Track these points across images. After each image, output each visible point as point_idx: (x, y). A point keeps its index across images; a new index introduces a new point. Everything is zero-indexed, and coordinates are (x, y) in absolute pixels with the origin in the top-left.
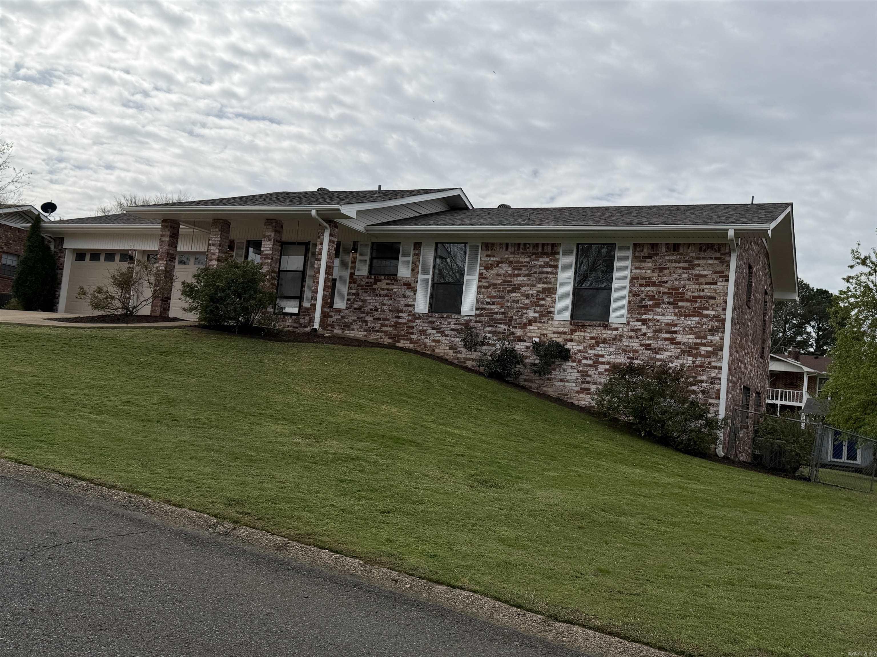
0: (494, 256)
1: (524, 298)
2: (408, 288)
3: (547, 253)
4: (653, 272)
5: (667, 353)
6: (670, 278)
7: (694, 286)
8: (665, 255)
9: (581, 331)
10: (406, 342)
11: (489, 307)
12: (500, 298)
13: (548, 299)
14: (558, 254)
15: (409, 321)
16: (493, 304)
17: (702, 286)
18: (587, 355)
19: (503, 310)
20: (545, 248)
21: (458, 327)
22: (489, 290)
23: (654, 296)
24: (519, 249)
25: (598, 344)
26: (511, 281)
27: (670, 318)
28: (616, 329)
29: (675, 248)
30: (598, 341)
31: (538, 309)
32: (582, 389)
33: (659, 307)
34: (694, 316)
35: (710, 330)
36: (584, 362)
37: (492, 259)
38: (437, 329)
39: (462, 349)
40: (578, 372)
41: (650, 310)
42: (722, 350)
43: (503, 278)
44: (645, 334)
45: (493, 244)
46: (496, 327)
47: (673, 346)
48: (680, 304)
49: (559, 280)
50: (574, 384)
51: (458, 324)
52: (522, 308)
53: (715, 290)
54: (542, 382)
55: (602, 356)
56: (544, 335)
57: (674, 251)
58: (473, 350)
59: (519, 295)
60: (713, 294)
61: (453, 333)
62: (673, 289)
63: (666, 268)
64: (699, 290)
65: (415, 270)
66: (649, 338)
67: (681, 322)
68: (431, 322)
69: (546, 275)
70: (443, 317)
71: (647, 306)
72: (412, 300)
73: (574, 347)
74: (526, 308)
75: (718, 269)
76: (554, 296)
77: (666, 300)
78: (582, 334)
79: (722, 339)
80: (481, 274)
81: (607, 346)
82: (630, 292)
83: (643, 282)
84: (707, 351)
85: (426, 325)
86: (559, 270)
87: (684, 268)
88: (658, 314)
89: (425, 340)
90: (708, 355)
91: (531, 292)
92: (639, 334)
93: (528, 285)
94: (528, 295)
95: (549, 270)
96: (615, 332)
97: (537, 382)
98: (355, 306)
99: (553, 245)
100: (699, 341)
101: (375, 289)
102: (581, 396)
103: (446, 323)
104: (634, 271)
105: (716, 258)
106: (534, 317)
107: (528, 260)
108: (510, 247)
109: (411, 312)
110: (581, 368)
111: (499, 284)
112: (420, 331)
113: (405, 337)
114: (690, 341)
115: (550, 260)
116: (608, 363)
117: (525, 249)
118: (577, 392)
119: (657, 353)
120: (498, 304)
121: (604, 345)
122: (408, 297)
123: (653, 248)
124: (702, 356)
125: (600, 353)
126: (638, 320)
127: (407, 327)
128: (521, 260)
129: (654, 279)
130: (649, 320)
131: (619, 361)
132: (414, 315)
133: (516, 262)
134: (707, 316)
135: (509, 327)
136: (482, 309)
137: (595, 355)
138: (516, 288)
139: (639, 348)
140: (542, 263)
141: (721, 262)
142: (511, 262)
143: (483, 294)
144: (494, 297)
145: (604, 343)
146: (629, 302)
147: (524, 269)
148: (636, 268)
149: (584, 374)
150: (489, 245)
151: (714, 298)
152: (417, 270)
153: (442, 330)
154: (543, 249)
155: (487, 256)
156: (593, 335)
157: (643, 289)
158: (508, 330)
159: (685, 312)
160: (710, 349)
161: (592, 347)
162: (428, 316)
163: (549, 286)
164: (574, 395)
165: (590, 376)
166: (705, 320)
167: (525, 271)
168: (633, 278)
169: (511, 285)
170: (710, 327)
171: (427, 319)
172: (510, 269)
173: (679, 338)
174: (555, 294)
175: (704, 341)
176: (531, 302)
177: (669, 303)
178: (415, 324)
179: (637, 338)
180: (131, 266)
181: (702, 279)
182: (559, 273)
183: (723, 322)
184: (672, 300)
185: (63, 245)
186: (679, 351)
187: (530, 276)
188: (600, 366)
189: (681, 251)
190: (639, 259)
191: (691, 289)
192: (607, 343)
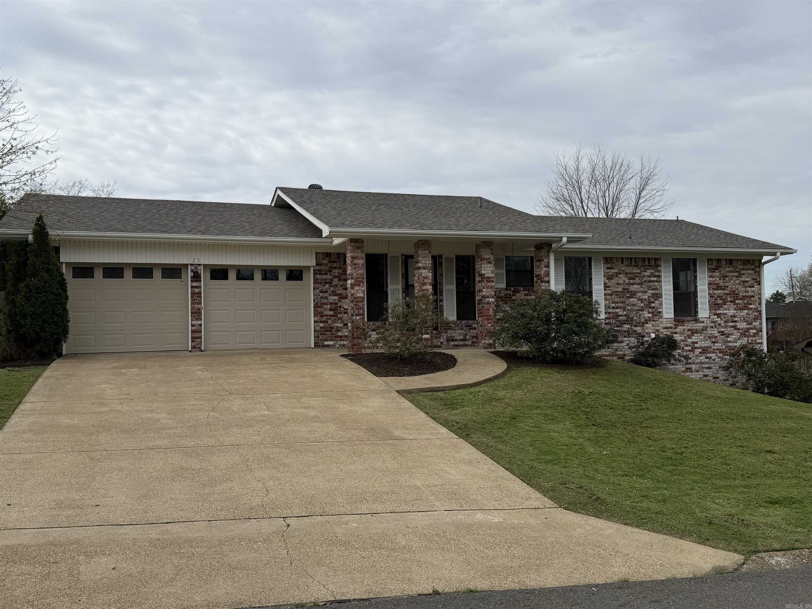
0: (613, 269)
1: (640, 302)
3: (652, 266)
4: (720, 279)
5: (733, 336)
6: (730, 284)
7: (743, 289)
8: (725, 267)
9: (682, 326)
11: (614, 311)
12: (622, 303)
13: (657, 302)
14: (660, 266)
16: (617, 308)
17: (747, 289)
18: (687, 343)
19: (625, 313)
20: (650, 261)
22: (613, 297)
24: (631, 262)
25: (693, 334)
26: (628, 289)
27: (732, 312)
28: (703, 322)
29: (730, 262)
30: (693, 332)
31: (650, 310)
32: (686, 369)
33: (726, 305)
34: (745, 310)
35: (754, 319)
36: (686, 348)
37: (612, 271)
41: (721, 307)
42: (761, 331)
43: (622, 286)
44: (720, 324)
45: (611, 258)
46: (622, 327)
47: (736, 332)
48: (737, 302)
49: (664, 287)
50: (681, 366)
52: (639, 310)
53: (754, 291)
55: (697, 343)
56: (658, 330)
57: (730, 264)
58: (606, 347)
59: (636, 300)
60: (753, 294)
62: (732, 292)
63: (727, 277)
66: (722, 327)
67: (739, 314)
69: (653, 283)
71: (719, 304)
73: (678, 338)
74: (642, 310)
75: (754, 277)
76: (660, 299)
77: (729, 299)
78: (682, 327)
79: (761, 324)
80: (605, 284)
81: (699, 335)
82: (709, 294)
83: (715, 287)
84: (754, 333)
86: (663, 279)
87: (736, 277)
88: (725, 310)
90: (754, 335)
91: (644, 297)
92: (717, 324)
93: (641, 292)
94: (642, 299)
95: (655, 279)
96: (702, 324)
98: (498, 317)
99: (656, 259)
100: (749, 326)
101: (515, 300)
102: (687, 374)
104: (709, 279)
105: (753, 270)
106: (649, 317)
107: (639, 271)
108: (624, 261)
110: (684, 354)
111: (620, 292)
114: (745, 326)
115: (655, 271)
116: (701, 348)
117: (636, 263)
118: (684, 372)
119: (728, 337)
120: (621, 308)
121: (696, 335)
123: (718, 262)
124: (751, 336)
125: (695, 341)
126: (715, 315)
128: (634, 271)
129: (721, 284)
130: (721, 314)
131: (707, 345)
133: (631, 273)
134: (751, 309)
135: (631, 326)
136: (610, 313)
137: (692, 343)
138: (633, 295)
139: (717, 335)
140: (649, 274)
141: (755, 272)
142: (626, 273)
143: (608, 300)
144: (617, 302)
145: (696, 333)
146: (709, 302)
147: (637, 278)
148: (710, 277)
149: (687, 357)
150: (608, 259)
151: (753, 297)
154: (649, 263)
155: (608, 268)
156: (689, 328)
157: (715, 292)
158: (631, 328)
159: (740, 306)
160: (755, 331)
161: (689, 337)
163: (657, 292)
165: (690, 358)
166: (750, 312)
167: (637, 280)
168: (709, 284)
169: (629, 292)
170: (754, 316)
172: (626, 279)
173: (739, 325)
174: (661, 297)
175: (751, 326)
176: (645, 305)
177: (731, 301)
179: (716, 327)
180: (197, 285)
181: (746, 284)
182: (663, 281)
183: (760, 312)
184: (732, 299)
185: (59, 258)
186: (739, 334)
187: (642, 284)
188: (696, 350)
189: (734, 265)
190: (711, 270)
191: (742, 291)
192: (698, 333)
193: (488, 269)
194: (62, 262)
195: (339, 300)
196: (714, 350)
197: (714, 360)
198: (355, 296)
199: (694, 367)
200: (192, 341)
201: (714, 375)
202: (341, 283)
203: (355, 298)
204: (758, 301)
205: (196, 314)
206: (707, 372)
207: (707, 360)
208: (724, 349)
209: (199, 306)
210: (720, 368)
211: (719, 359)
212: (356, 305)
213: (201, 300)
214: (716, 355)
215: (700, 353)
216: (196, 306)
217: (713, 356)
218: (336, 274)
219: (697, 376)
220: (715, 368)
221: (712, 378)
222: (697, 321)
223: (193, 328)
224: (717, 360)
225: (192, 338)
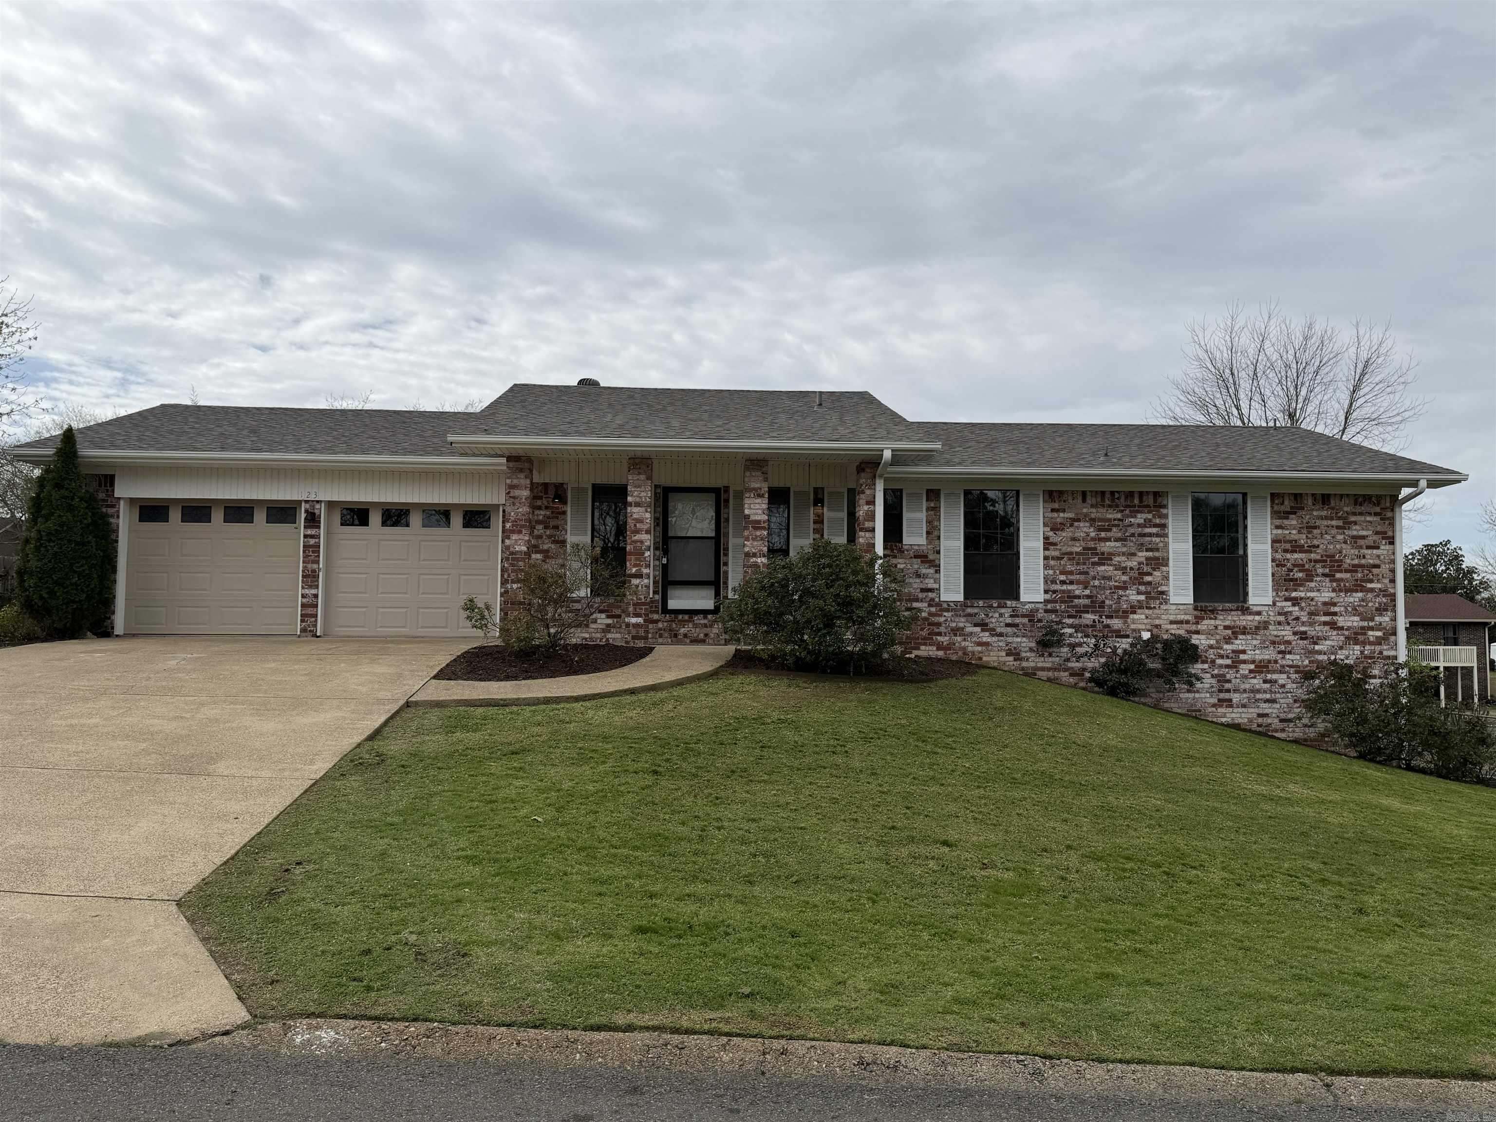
0: (1064, 511)
1: (1120, 573)
2: (922, 562)
3: (1148, 506)
4: (1299, 532)
5: (1328, 642)
6: (1323, 541)
7: (1352, 551)
8: (1313, 510)
9: (1211, 619)
10: (930, 648)
11: (1064, 587)
12: (1081, 573)
13: (1157, 573)
14: (1165, 507)
15: (930, 614)
16: (1071, 583)
17: (1362, 551)
18: (1222, 652)
19: (1087, 592)
20: (1145, 498)
21: (1017, 620)
22: (1062, 562)
24: (1103, 500)
25: (1235, 635)
26: (1095, 549)
27: (1327, 595)
28: (1259, 613)
29: (1325, 499)
30: (1237, 631)
31: (1142, 588)
32: (1219, 700)
33: (1312, 581)
34: (1357, 591)
35: (1377, 609)
36: (1219, 661)
37: (1062, 515)
38: (984, 626)
39: (1028, 654)
40: (1213, 676)
41: (1301, 585)
42: (1395, 634)
43: (1083, 543)
44: (1297, 619)
45: (1061, 493)
46: (1080, 617)
47: (1335, 633)
48: (1338, 575)
49: (1171, 546)
50: (1208, 695)
51: (1017, 616)
52: (1117, 588)
53: (1379, 556)
54: (1161, 695)
55: (1244, 652)
56: (1157, 626)
57: (1323, 504)
58: (1046, 654)
59: (1111, 568)
60: (1377, 562)
61: (1009, 629)
62: (1326, 556)
63: (1315, 527)
64: (1359, 557)
65: (933, 533)
66: (1303, 623)
67: (1342, 600)
68: (970, 615)
69: (1148, 539)
70: (991, 607)
71: (1296, 580)
72: (932, 581)
73: (1203, 642)
74: (1125, 588)
75: (1379, 528)
76: (1164, 569)
77: (1320, 571)
78: (1212, 622)
79: (1394, 619)
80: (1046, 538)
81: (1249, 637)
82: (1273, 560)
83: (1287, 546)
84: (1377, 637)
85: (963, 619)
86: (1170, 530)
87: (1338, 527)
88: (1311, 590)
89: (963, 644)
90: (1379, 641)
91: (1129, 564)
92: (1290, 618)
93: (1124, 554)
94: (1126, 568)
95: (1154, 530)
96: (1257, 618)
97: (1153, 695)
99: (1156, 494)
100: (1365, 624)
102: (1219, 710)
103: (997, 615)
104: (1275, 532)
105: (1376, 514)
106: (1138, 601)
107: (1119, 516)
108: (1089, 497)
109: (932, 600)
110: (1216, 672)
111: (1077, 553)
112: (952, 630)
113: (928, 640)
114: (1355, 624)
115: (1154, 516)
116: (1253, 662)
117: (1113, 500)
118: (1214, 706)
119: (1316, 643)
120: (1078, 583)
121: (1244, 637)
122: (925, 576)
123: (1295, 499)
124: (1371, 643)
125: (1241, 648)
126: (1287, 599)
127: (929, 624)
128: (1109, 516)
129: (1302, 542)
130: (1301, 599)
131: (1267, 657)
132: (939, 604)
133: (1101, 520)
134: (1372, 590)
135: (1101, 616)
136: (1054, 592)
137: (1233, 651)
138: (1105, 558)
139: (1291, 638)
140: (1142, 521)
141: (1381, 519)
142: (1092, 520)
143: (1052, 568)
144: (1071, 573)
145: (1244, 633)
146: (1273, 575)
148: (1277, 527)
149: (1222, 679)
150: (1055, 494)
151: (1377, 566)
152: (936, 533)
153: (991, 626)
154: (1141, 501)
155: (1053, 510)
156: (1227, 623)
157: (1288, 556)
158: (1099, 621)
159: (1345, 586)
160: (1379, 634)
161: (1228, 641)
162: (964, 605)
163: (1157, 554)
164: (1210, 710)
165: (1229, 681)
166: (1370, 595)
167: (1115, 533)
168: (1274, 541)
169: (1097, 554)
170: (1377, 605)
171: (964, 611)
172: (1092, 529)
173: (1341, 621)
174: (1167, 565)
175: (1371, 624)
176: (1130, 578)
177: (1324, 575)
178: (942, 619)
179: (1289, 624)
180: (313, 533)
181: (1361, 542)
182: (1170, 535)
183: (1393, 597)
184: (1327, 571)
185: (113, 491)
186: (1342, 638)
187: (1125, 540)
188: (1242, 666)
189: (1333, 504)
190: (1277, 514)
191: (1350, 555)
192: (1248, 633)
193: (758, 506)
194: (119, 498)
195: (544, 561)
196: (1283, 666)
197: (1283, 686)
198: (512, 549)
199: (1236, 698)
200: (302, 621)
201: (1283, 716)
202: (548, 532)
203: (512, 553)
204: (1389, 574)
205: (311, 578)
206: (1265, 708)
207: (1267, 686)
208: (1307, 666)
209: (315, 566)
210: (1295, 701)
211: (1294, 686)
212: (512, 565)
213: (319, 556)
214: (1288, 678)
215: (1251, 671)
216: (309, 566)
217: (1282, 678)
218: (541, 517)
219: (1243, 715)
220: (1285, 701)
221: (1277, 721)
222: (1245, 610)
223: (304, 600)
224: (1289, 686)
225: (302, 615)
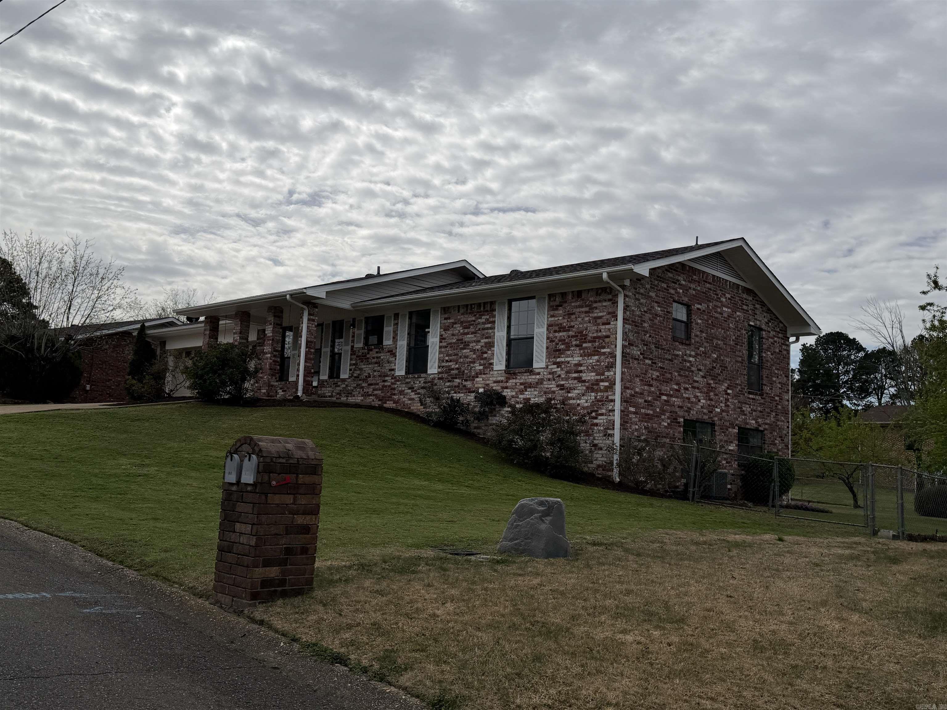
0: (449, 318)
1: (472, 353)
2: (390, 354)
4: (564, 318)
5: (575, 391)
6: (576, 323)
7: (593, 328)
8: (572, 302)
9: (514, 379)
10: (391, 402)
11: (447, 364)
12: (455, 355)
13: (489, 352)
14: (495, 310)
15: (392, 384)
16: (451, 361)
17: (599, 327)
18: (518, 400)
19: (457, 366)
20: (486, 306)
21: (426, 385)
22: (447, 349)
23: (565, 340)
24: (467, 310)
25: (526, 388)
26: (462, 339)
27: (577, 359)
28: (539, 374)
29: (579, 294)
30: (527, 386)
31: (482, 362)
33: (569, 350)
34: (594, 355)
35: (606, 367)
36: (516, 406)
37: (448, 321)
38: (412, 389)
41: (562, 354)
42: (615, 384)
43: (457, 337)
44: (559, 376)
45: (449, 308)
46: (453, 381)
47: (580, 385)
48: (584, 345)
49: (497, 334)
51: (426, 382)
52: (471, 362)
53: (609, 329)
55: (529, 399)
56: (487, 385)
57: (578, 297)
59: (469, 351)
60: (608, 333)
61: (423, 390)
62: (578, 333)
63: (573, 314)
64: (597, 331)
65: (395, 339)
66: (562, 379)
67: (585, 362)
68: (407, 383)
69: (487, 331)
70: (415, 377)
71: (560, 350)
72: (393, 365)
73: (509, 393)
74: (474, 362)
75: (609, 310)
76: (493, 349)
77: (574, 343)
78: (514, 381)
79: (615, 374)
80: (441, 335)
81: (533, 390)
82: (548, 338)
83: (557, 328)
84: (605, 386)
85: (404, 386)
86: (496, 325)
87: (586, 312)
88: (568, 356)
89: (404, 400)
90: (606, 389)
91: (477, 347)
92: (555, 376)
93: (475, 341)
94: (475, 350)
95: (489, 325)
96: (538, 377)
98: (355, 375)
99: (491, 303)
100: (599, 377)
101: (368, 358)
103: (418, 382)
104: (550, 319)
105: (608, 301)
106: (480, 370)
107: (474, 319)
108: (461, 309)
109: (393, 375)
111: (454, 343)
112: (400, 392)
113: (390, 398)
114: (593, 378)
115: (490, 317)
117: (471, 309)
119: (569, 392)
120: (454, 361)
121: (530, 389)
122: (391, 362)
123: (562, 297)
124: (601, 391)
125: (528, 396)
126: (554, 364)
127: (391, 389)
128: (469, 319)
129: (565, 324)
130: (562, 362)
131: (541, 402)
132: (395, 378)
133: (466, 322)
134: (604, 353)
135: (462, 380)
136: (443, 367)
137: (524, 399)
138: (466, 345)
139: (555, 389)
140: (484, 320)
141: (611, 304)
142: (462, 323)
143: (443, 353)
144: (450, 355)
145: (530, 387)
146: (547, 348)
147: (471, 327)
148: (552, 316)
150: (446, 309)
153: (415, 389)
154: (484, 308)
155: (445, 319)
156: (522, 381)
157: (557, 334)
158: (461, 383)
159: (588, 352)
160: (607, 384)
161: (522, 392)
162: (405, 377)
163: (490, 340)
166: (602, 357)
167: (472, 329)
168: (549, 326)
169: (462, 343)
170: (606, 364)
171: (405, 380)
172: (461, 328)
173: (584, 376)
174: (494, 347)
175: (602, 377)
176: (477, 356)
177: (577, 346)
178: (396, 386)
179: (554, 380)
181: (599, 321)
182: (497, 328)
183: (615, 358)
184: (578, 342)
185: (165, 347)
186: (584, 388)
187: (475, 333)
189: (583, 297)
190: (553, 308)
191: (592, 331)
192: (533, 387)
194: (167, 350)
204: (614, 342)
222: (531, 372)
